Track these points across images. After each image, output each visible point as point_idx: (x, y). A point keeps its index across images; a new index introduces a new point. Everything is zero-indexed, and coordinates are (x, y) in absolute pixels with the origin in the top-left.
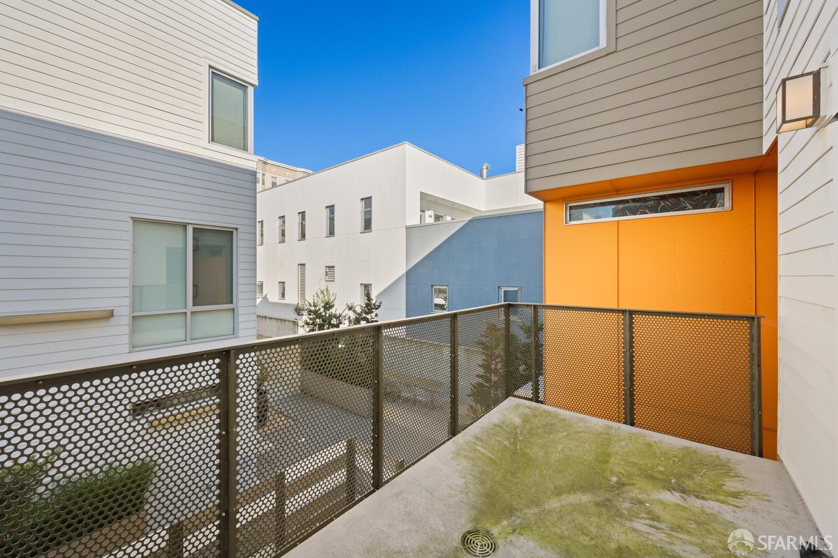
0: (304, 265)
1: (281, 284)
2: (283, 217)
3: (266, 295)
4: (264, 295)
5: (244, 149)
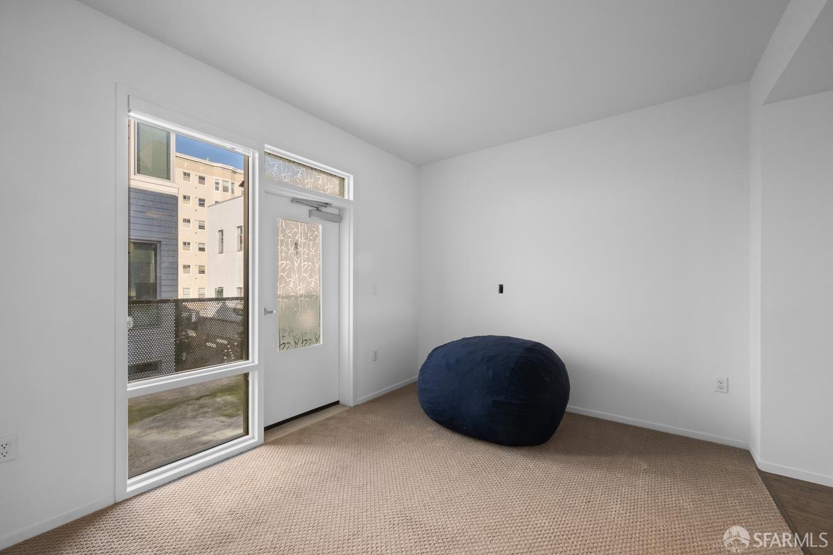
5: (168, 178)
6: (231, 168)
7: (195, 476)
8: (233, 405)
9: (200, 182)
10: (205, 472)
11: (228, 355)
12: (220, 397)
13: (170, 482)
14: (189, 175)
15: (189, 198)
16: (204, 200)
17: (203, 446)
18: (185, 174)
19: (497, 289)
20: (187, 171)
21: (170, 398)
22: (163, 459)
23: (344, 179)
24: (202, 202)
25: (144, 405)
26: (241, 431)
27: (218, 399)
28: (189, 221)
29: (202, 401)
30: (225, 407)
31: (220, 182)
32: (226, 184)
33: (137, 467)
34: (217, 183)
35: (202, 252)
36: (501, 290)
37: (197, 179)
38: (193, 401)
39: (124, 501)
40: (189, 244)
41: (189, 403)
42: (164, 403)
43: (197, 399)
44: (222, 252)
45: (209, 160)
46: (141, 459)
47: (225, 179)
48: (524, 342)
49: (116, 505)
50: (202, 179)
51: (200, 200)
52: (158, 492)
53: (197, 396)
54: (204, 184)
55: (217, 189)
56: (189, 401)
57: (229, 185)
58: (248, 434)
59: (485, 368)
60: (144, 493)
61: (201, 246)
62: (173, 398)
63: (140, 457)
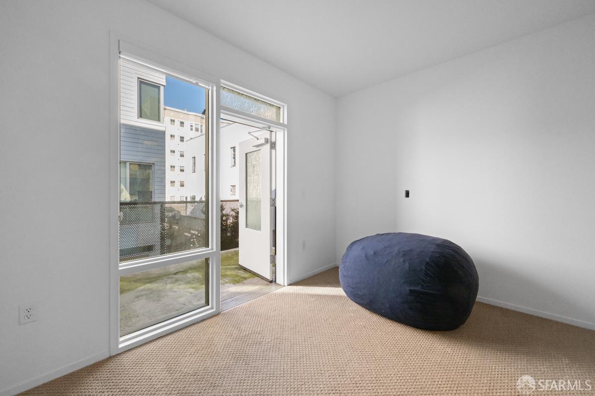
5: (159, 120)
7: (169, 337)
8: (198, 280)
9: (181, 126)
10: (176, 335)
11: (194, 243)
12: (190, 273)
13: (151, 342)
14: (174, 121)
15: (174, 136)
16: (183, 138)
17: (177, 312)
18: (171, 120)
19: (404, 194)
20: (173, 119)
21: (156, 272)
22: (148, 321)
23: (280, 108)
24: (182, 139)
25: (139, 277)
26: (203, 301)
27: (189, 275)
28: (174, 152)
29: (177, 276)
30: (193, 281)
31: (194, 125)
32: (197, 126)
33: (129, 327)
34: (192, 126)
35: (183, 172)
36: (407, 194)
37: (179, 124)
38: (172, 276)
39: (116, 355)
40: (174, 167)
41: (170, 276)
42: (152, 276)
43: (175, 274)
44: (195, 172)
46: (132, 320)
47: (196, 123)
48: (435, 239)
49: (110, 358)
50: (182, 123)
51: (181, 137)
52: (140, 350)
53: (175, 272)
54: (183, 126)
55: (192, 129)
56: (168, 275)
57: (199, 127)
58: (208, 305)
59: (402, 260)
60: (131, 349)
61: (182, 168)
62: (159, 272)
63: (132, 318)
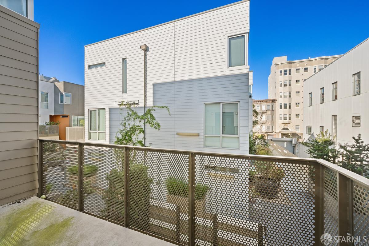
0: (336, 116)
1: (322, 128)
2: (323, 88)
3: (313, 133)
4: (312, 133)
6: (324, 57)
15: (299, 81)
20: (298, 68)
28: (299, 92)
31: (317, 67)
34: (315, 69)
37: (303, 70)
44: (311, 106)
45: (310, 58)
47: (320, 65)
50: (306, 69)
55: (315, 72)
